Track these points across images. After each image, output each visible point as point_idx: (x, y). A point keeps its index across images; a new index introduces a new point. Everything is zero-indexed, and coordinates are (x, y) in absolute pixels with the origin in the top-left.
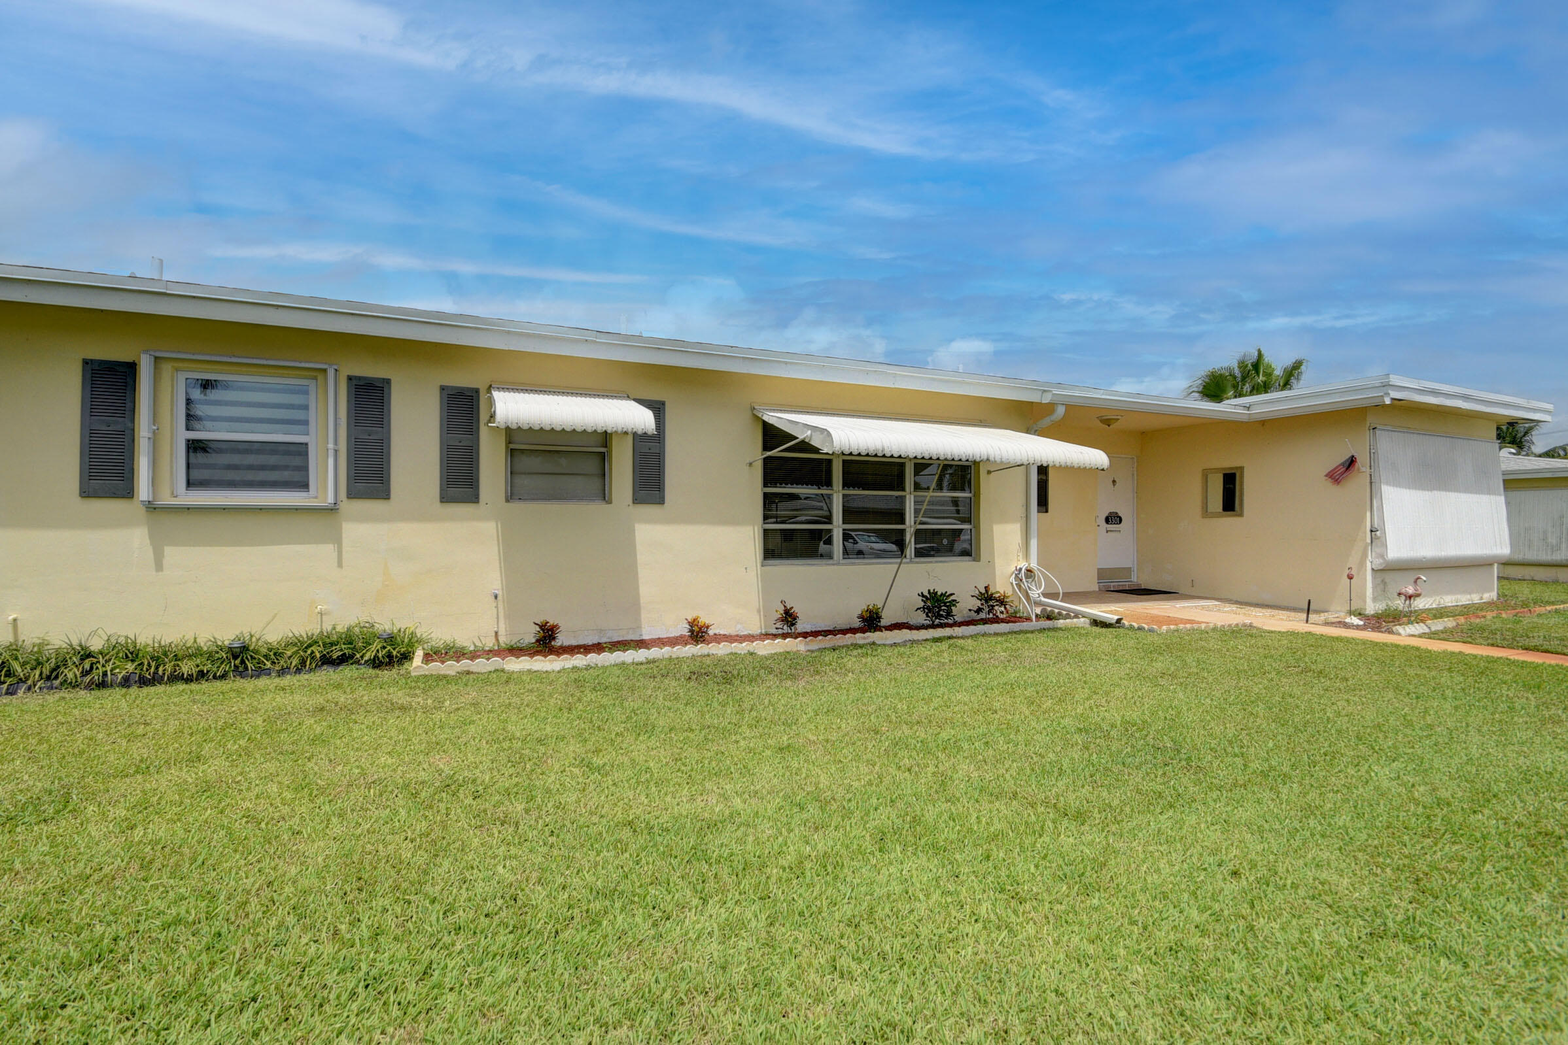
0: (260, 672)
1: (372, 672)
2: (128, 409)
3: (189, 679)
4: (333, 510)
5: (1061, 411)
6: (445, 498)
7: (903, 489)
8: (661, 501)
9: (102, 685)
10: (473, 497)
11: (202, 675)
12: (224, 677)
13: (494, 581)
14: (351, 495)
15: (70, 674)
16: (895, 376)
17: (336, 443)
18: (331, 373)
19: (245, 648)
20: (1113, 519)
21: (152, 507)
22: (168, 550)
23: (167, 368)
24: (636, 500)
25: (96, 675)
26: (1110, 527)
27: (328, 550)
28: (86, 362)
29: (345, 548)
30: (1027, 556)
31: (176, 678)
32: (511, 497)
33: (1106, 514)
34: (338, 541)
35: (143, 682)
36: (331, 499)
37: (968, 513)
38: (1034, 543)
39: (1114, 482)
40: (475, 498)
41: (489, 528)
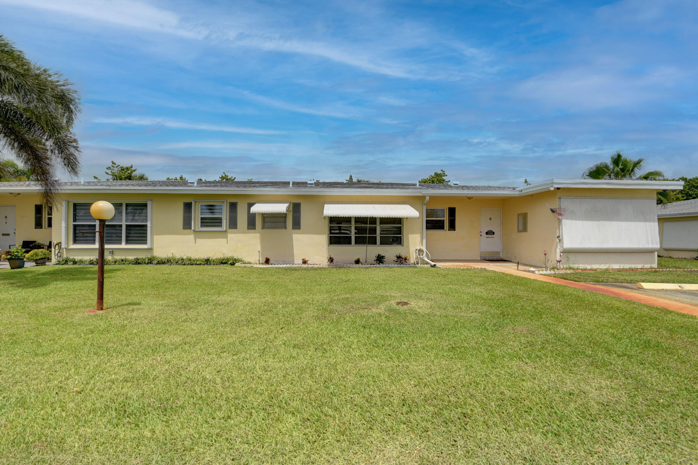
0: (210, 264)
1: (230, 266)
2: (190, 212)
3: (198, 265)
4: (226, 231)
5: (427, 198)
6: (248, 229)
7: (376, 224)
8: (300, 228)
9: (184, 265)
10: (254, 228)
11: (200, 264)
12: (204, 265)
13: (259, 248)
14: (230, 228)
15: (180, 262)
16: (364, 192)
17: (226, 217)
18: (225, 202)
19: (208, 260)
20: (490, 233)
21: (194, 231)
22: (197, 239)
23: (197, 203)
24: (293, 228)
25: (183, 263)
26: (488, 236)
27: (225, 240)
28: (184, 203)
29: (228, 239)
30: (422, 245)
31: (196, 264)
32: (263, 228)
33: (487, 231)
34: (227, 238)
35: (191, 265)
36: (225, 229)
37: (399, 231)
38: (424, 241)
39: (490, 219)
40: (255, 229)
41: (258, 235)
